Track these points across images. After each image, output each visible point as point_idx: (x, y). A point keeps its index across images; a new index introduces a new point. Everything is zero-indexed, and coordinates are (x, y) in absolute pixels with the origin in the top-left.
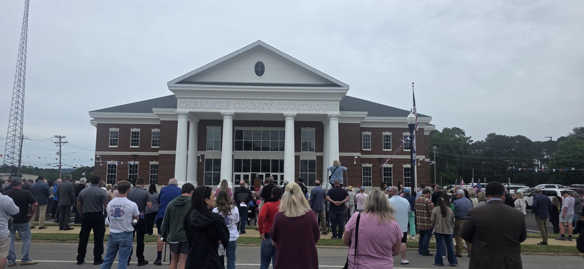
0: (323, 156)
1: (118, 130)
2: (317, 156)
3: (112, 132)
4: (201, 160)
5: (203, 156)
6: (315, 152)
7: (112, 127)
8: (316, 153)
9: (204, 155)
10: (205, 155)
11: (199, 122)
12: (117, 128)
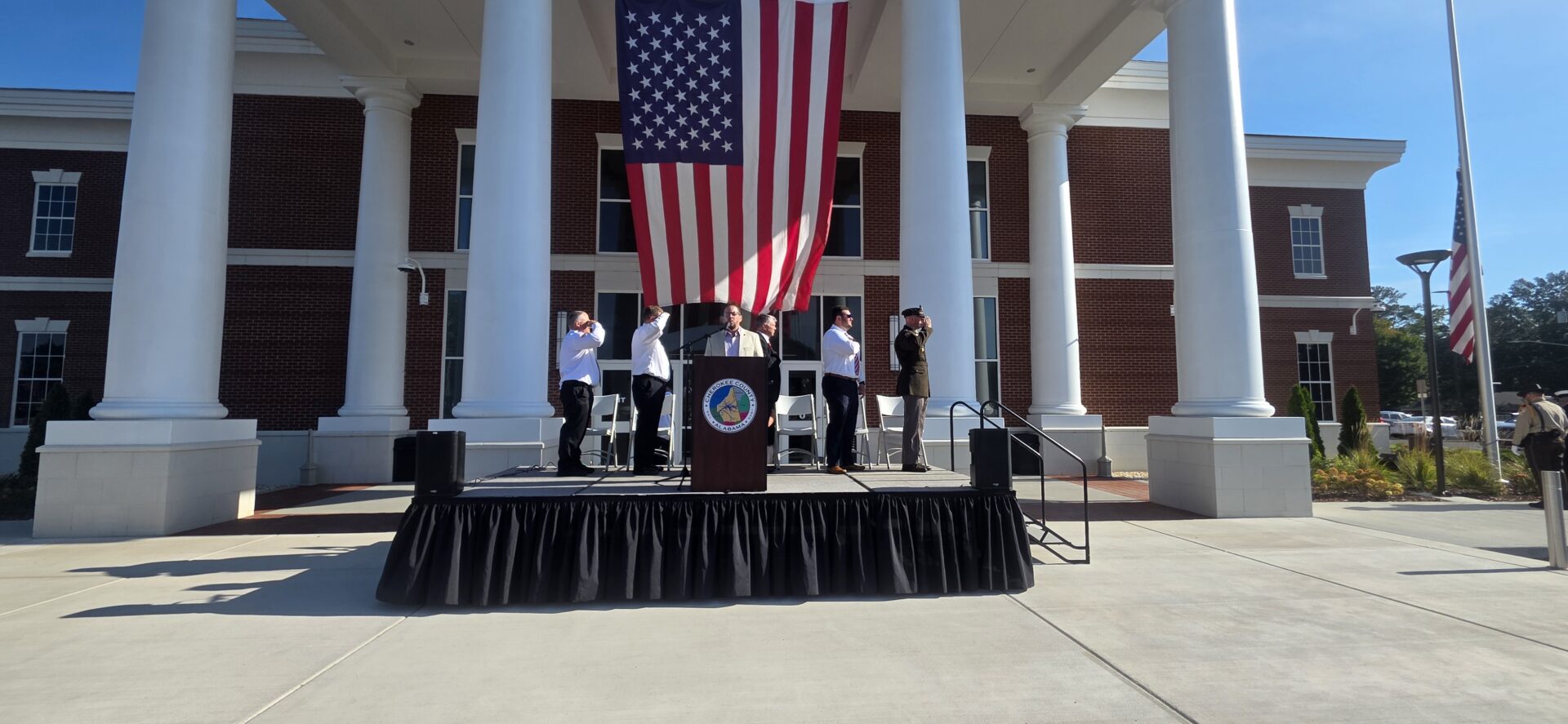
0: (1029, 279)
1: (73, 179)
2: (1000, 279)
3: (45, 190)
4: (424, 299)
5: (436, 278)
6: (993, 260)
7: (45, 167)
8: (996, 265)
9: (443, 271)
10: (446, 271)
11: (417, 104)
12: (68, 168)
